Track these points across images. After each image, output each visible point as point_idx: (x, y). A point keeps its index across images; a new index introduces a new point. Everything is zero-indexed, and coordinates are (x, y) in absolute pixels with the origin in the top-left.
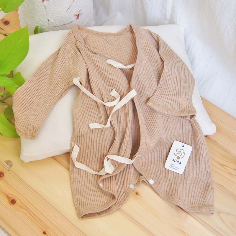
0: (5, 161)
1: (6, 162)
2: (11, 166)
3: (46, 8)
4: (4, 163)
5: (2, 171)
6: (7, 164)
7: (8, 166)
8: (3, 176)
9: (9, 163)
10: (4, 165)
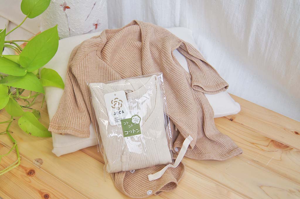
0: (34, 160)
1: (36, 161)
2: (41, 164)
3: (67, 17)
4: (34, 161)
5: (33, 169)
6: (38, 161)
7: (38, 164)
8: (34, 173)
9: (39, 161)
10: (34, 164)
